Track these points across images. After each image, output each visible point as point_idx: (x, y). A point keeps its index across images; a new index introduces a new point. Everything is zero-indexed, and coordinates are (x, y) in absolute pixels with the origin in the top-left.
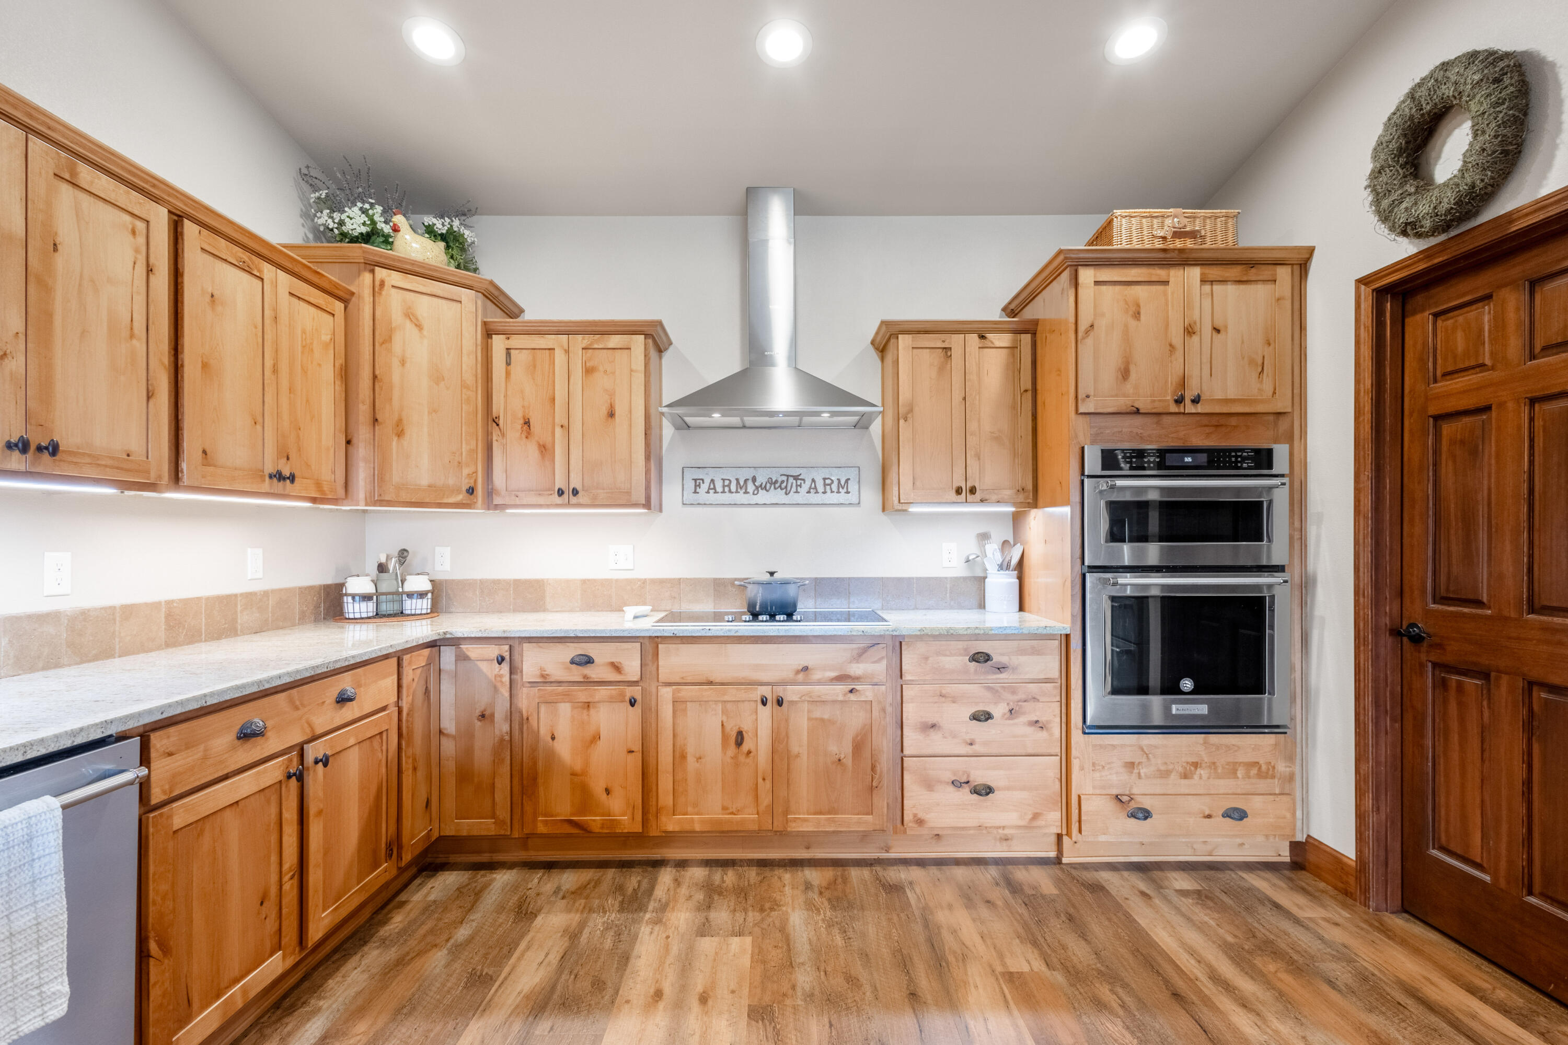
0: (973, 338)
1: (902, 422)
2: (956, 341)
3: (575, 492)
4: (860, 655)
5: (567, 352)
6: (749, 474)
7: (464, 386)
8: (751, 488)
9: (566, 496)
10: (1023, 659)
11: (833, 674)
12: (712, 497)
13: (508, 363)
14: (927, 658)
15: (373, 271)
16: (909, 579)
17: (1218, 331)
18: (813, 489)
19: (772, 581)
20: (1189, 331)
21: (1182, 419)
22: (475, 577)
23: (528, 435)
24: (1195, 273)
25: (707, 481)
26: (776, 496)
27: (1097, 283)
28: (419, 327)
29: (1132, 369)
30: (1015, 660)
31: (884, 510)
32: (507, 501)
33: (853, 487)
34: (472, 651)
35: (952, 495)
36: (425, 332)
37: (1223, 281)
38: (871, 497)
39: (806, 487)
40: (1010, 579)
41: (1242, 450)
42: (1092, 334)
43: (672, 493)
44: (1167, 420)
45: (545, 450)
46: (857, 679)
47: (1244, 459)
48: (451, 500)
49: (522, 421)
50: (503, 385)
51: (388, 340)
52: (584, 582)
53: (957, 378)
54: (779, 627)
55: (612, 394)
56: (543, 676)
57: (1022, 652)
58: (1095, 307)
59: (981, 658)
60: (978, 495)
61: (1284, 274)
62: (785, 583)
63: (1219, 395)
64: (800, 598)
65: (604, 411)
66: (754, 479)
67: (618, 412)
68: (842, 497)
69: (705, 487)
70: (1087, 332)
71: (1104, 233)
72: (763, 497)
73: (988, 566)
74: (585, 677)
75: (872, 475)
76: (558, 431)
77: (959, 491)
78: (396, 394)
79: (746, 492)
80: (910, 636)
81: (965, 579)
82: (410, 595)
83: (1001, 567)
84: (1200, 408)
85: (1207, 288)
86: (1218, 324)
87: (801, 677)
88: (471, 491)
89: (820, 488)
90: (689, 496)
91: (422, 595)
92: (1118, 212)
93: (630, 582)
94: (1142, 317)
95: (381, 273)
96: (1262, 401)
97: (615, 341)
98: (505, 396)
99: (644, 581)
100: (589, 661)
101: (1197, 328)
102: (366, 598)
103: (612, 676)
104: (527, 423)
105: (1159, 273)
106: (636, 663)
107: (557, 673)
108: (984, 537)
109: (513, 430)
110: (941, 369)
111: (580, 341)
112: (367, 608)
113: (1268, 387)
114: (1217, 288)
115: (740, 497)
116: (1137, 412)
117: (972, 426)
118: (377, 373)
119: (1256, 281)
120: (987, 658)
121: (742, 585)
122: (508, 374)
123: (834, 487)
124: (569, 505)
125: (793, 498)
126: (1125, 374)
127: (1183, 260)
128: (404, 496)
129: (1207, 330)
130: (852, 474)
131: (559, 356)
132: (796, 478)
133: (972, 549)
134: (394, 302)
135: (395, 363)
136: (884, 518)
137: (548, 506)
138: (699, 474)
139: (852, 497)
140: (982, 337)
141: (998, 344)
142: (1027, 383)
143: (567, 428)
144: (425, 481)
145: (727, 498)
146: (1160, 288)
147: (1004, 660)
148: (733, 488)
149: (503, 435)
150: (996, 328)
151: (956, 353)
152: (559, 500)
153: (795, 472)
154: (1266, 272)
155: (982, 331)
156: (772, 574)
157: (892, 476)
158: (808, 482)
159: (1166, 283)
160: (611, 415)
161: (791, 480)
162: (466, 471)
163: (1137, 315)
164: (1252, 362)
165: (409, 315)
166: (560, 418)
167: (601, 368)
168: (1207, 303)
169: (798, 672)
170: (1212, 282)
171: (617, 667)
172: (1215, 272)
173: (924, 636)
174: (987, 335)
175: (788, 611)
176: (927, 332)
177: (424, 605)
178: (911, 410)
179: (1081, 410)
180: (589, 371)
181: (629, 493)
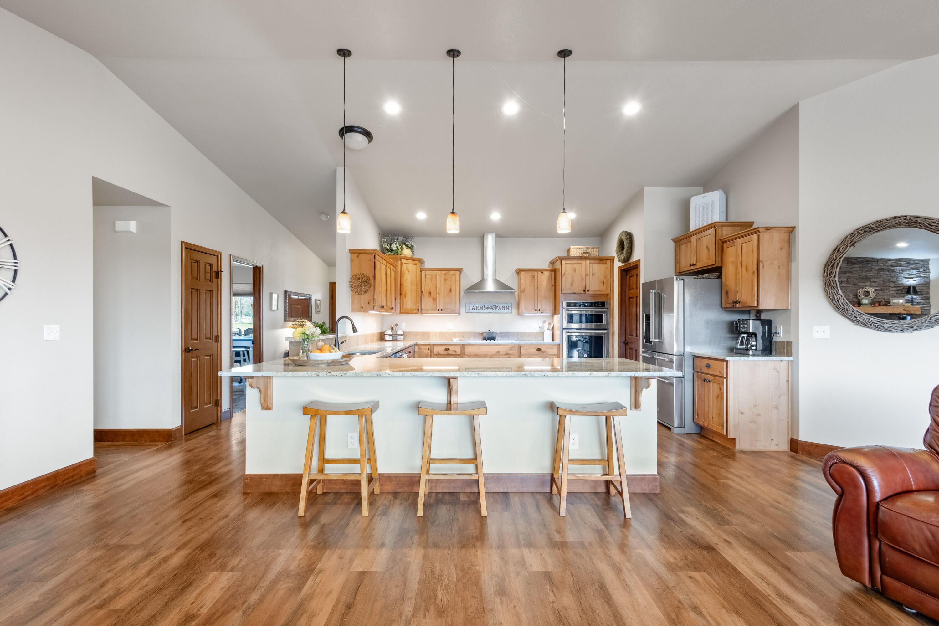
0: (540, 272)
1: (522, 293)
2: (536, 273)
3: (442, 310)
4: (511, 349)
5: (440, 275)
6: (483, 305)
7: (417, 285)
8: (483, 308)
9: (439, 311)
10: (549, 350)
11: (505, 353)
12: (473, 311)
13: (426, 278)
14: (526, 350)
15: (401, 260)
16: (525, 332)
17: (593, 275)
18: (500, 309)
19: (489, 332)
20: (586, 275)
21: (585, 295)
22: (411, 331)
23: (430, 296)
24: (588, 262)
25: (472, 306)
26: (490, 310)
27: (566, 264)
28: (409, 272)
29: (574, 283)
30: (547, 350)
31: (518, 314)
32: (425, 312)
33: (510, 308)
34: (422, 347)
35: (534, 311)
36: (410, 273)
37: (595, 264)
38: (515, 311)
39: (498, 308)
40: (550, 332)
41: (599, 302)
42: (564, 276)
43: (463, 310)
44: (582, 295)
45: (434, 300)
46: (510, 354)
47: (599, 304)
48: (414, 312)
49: (428, 292)
50: (424, 284)
51: (404, 276)
52: (440, 333)
53: (536, 283)
54: (492, 342)
55: (451, 286)
56: (438, 353)
57: (548, 348)
58: (565, 269)
59: (539, 350)
60: (541, 311)
61: (608, 262)
62: (493, 333)
63: (594, 290)
64: (497, 336)
65: (449, 290)
66: (484, 306)
67: (452, 290)
68: (507, 311)
69: (471, 308)
70: (563, 275)
71: (568, 251)
72: (487, 311)
73: (545, 329)
74: (448, 353)
75: (515, 305)
76: (438, 295)
77: (536, 310)
78: (405, 288)
79: (482, 310)
80: (523, 344)
81: (539, 332)
82: (399, 335)
83: (548, 329)
84: (589, 292)
85: (591, 265)
86: (593, 273)
87: (497, 354)
88: (418, 310)
89: (502, 309)
90: (467, 310)
91: (401, 335)
92: (571, 247)
93: (452, 333)
94: (576, 272)
95: (402, 260)
96: (603, 291)
97: (452, 273)
98: (425, 286)
99: (456, 333)
100: (449, 349)
101: (589, 274)
102: (390, 335)
103: (454, 353)
104: (430, 293)
105: (580, 262)
106: (460, 350)
107: (441, 352)
108: (544, 322)
109: (426, 295)
110: (532, 280)
111: (443, 273)
112: (390, 338)
113: (605, 288)
114: (593, 265)
115: (481, 311)
116: (575, 293)
117: (539, 294)
118: (402, 283)
119: (602, 264)
120: (540, 350)
121: (482, 334)
122: (425, 281)
123: (505, 308)
124: (440, 313)
125: (494, 311)
126: (572, 284)
127: (585, 258)
128: (406, 312)
129: (591, 275)
130: (510, 305)
131: (438, 277)
132: (495, 306)
133: (541, 325)
134: (404, 266)
135: (405, 280)
136: (518, 316)
137: (435, 313)
138: (470, 305)
139: (510, 311)
140: (542, 272)
141: (546, 274)
142: (553, 284)
143: (440, 294)
144: (410, 308)
145: (477, 311)
146: (581, 265)
147: (544, 350)
148: (479, 308)
149: (424, 296)
150: (546, 270)
151: (536, 276)
152: (438, 312)
153: (495, 304)
154: (604, 262)
155: (542, 271)
156: (489, 331)
157: (520, 306)
158: (498, 307)
159: (582, 264)
160: (451, 291)
161: (494, 306)
162: (417, 305)
163: (575, 271)
164: (601, 282)
165: (407, 269)
166: (438, 292)
167: (448, 280)
168: (591, 268)
169: (497, 353)
170: (592, 264)
171: (455, 351)
172: (592, 262)
173: (526, 344)
174: (544, 272)
175: (494, 339)
176: (528, 271)
177: (401, 338)
178: (524, 290)
179: (562, 293)
180: (445, 280)
181: (455, 310)
